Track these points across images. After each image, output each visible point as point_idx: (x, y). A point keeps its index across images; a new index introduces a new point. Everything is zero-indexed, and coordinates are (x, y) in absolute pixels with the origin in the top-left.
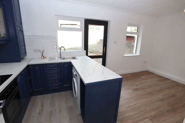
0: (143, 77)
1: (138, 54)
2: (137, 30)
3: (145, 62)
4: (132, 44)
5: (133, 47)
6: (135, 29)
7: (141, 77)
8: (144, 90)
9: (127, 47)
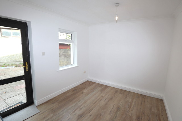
0: (85, 91)
1: (76, 65)
2: (71, 37)
3: (85, 72)
4: (68, 52)
5: (69, 56)
6: (69, 36)
7: (83, 91)
8: (89, 114)
9: (63, 56)
